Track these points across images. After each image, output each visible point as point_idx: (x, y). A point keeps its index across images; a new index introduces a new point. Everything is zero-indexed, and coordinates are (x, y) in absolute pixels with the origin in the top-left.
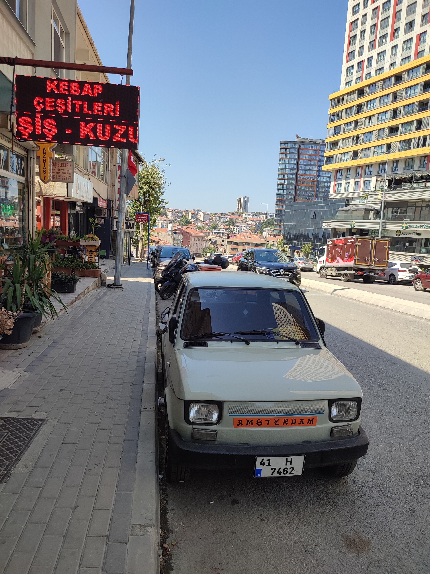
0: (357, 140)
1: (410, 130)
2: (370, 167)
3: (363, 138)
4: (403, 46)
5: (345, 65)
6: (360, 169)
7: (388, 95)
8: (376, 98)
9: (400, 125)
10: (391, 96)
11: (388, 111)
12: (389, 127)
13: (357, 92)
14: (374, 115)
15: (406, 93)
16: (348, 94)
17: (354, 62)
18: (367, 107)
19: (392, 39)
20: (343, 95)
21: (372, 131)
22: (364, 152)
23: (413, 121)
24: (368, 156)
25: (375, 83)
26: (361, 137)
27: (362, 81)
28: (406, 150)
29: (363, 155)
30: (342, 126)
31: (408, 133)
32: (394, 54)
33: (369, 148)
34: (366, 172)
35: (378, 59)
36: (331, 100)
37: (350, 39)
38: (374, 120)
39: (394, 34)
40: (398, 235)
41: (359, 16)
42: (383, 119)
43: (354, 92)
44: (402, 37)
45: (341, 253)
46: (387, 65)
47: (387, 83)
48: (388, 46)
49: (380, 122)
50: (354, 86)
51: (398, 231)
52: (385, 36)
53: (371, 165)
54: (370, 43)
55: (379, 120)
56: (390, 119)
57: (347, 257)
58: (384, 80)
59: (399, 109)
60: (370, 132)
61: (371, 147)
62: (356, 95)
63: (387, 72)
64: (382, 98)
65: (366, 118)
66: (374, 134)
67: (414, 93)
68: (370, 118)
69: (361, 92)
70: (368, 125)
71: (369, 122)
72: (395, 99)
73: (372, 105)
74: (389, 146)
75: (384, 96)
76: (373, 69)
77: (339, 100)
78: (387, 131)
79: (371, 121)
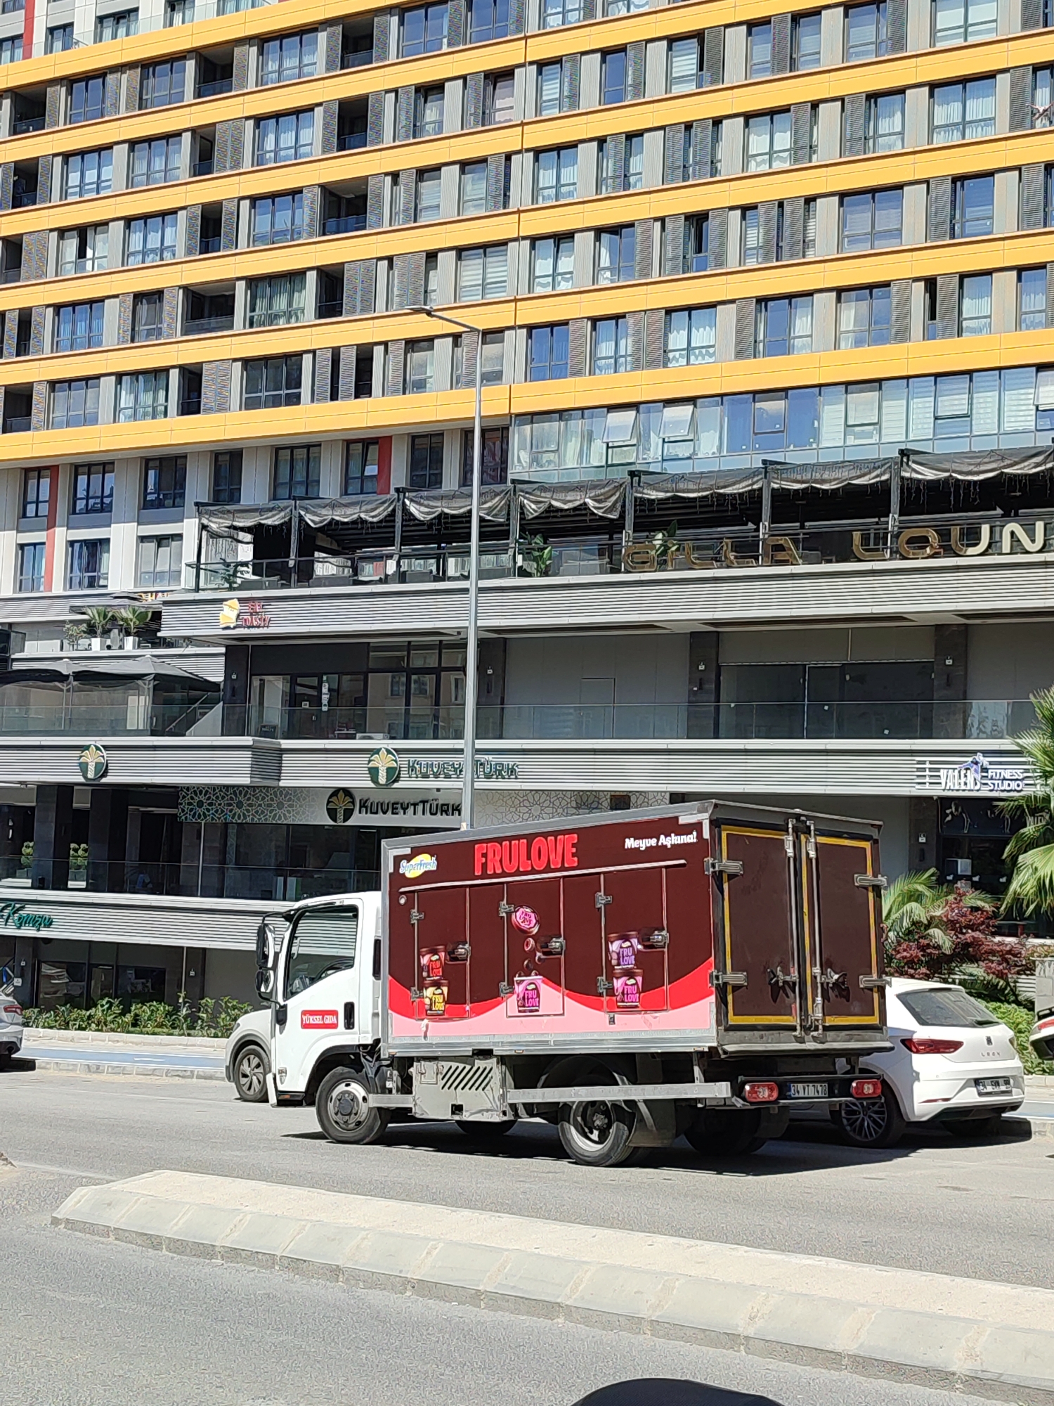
0: (20, 333)
1: (289, 315)
2: (96, 478)
3: (56, 332)
6: (45, 483)
7: (168, 137)
8: (109, 147)
9: (241, 287)
10: (186, 145)
11: (174, 212)
12: (186, 289)
14: (105, 223)
15: (258, 144)
18: (65, 180)
21: (101, 300)
22: (61, 395)
23: (302, 273)
24: (90, 419)
25: (102, 74)
26: (45, 324)
27: (28, 55)
28: (275, 402)
29: (59, 414)
31: (282, 323)
33: (90, 380)
34: (75, 498)
38: (105, 247)
40: (340, 816)
42: (149, 246)
45: (556, 944)
47: (159, 84)
49: (134, 262)
51: (341, 794)
53: (100, 466)
55: (131, 250)
56: (189, 252)
57: (629, 974)
58: (148, 66)
59: (228, 209)
60: (91, 302)
61: (98, 377)
63: (156, 36)
64: (142, 149)
65: (62, 232)
66: (113, 315)
67: (297, 147)
68: (82, 232)
69: (28, 106)
70: (79, 267)
71: (82, 253)
72: (204, 161)
73: (91, 176)
74: (192, 377)
75: (149, 140)
76: (81, 13)
78: (176, 307)
79: (89, 253)
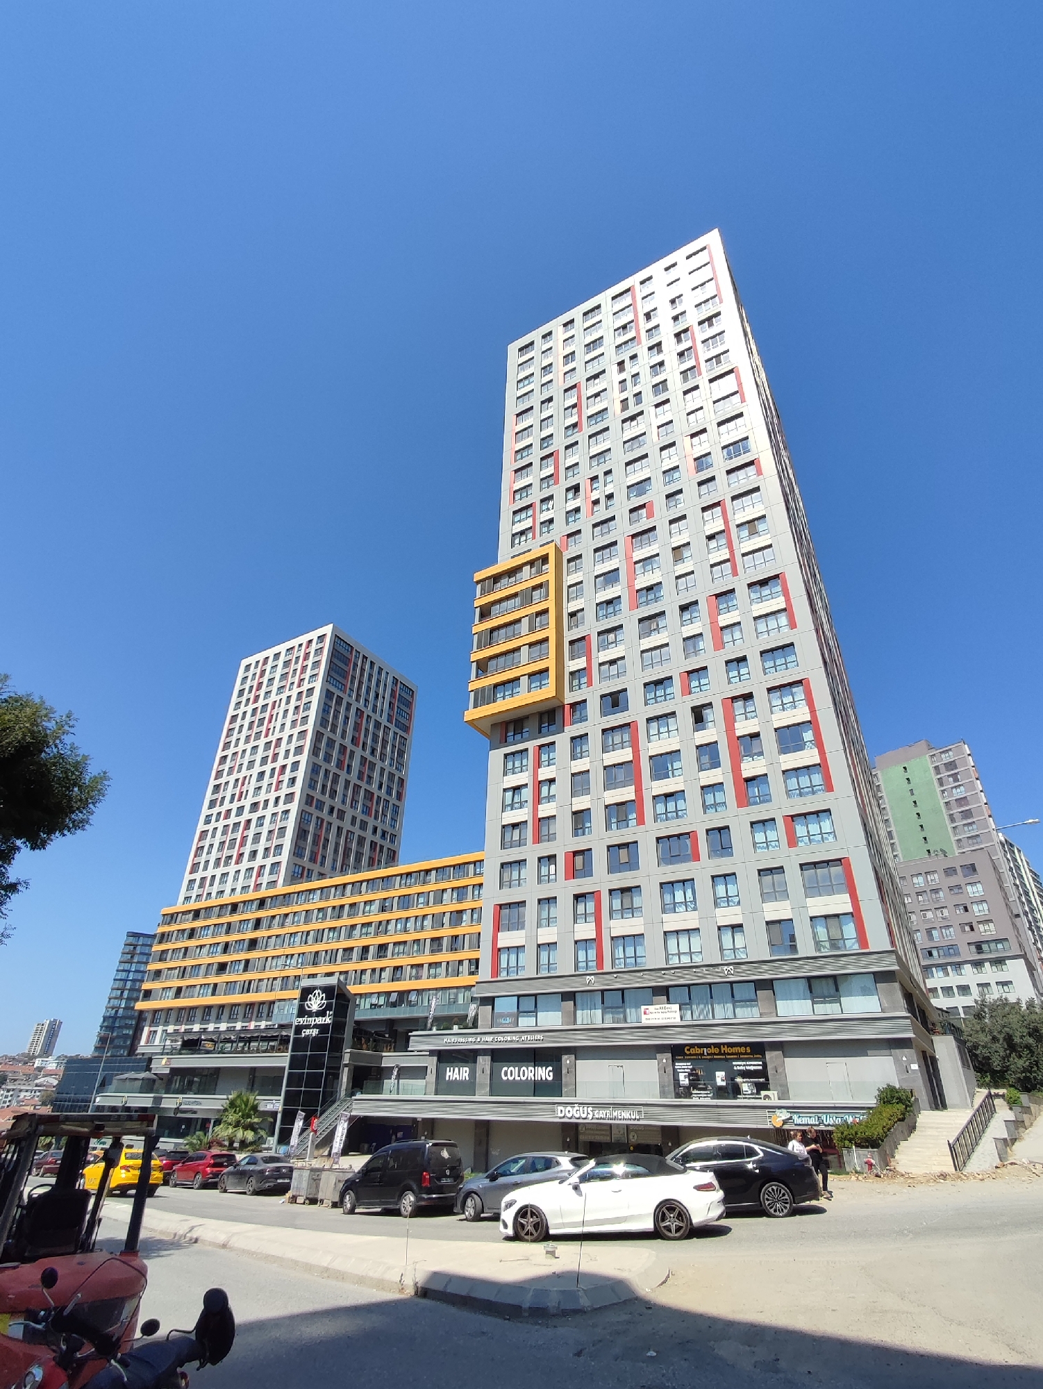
0: (183, 972)
1: (237, 971)
2: (194, 1012)
3: (191, 972)
4: (245, 874)
5: (187, 877)
6: (183, 1012)
7: (222, 924)
8: (210, 926)
9: (229, 963)
10: (225, 927)
11: (220, 943)
12: (219, 963)
13: (193, 912)
14: (206, 945)
15: (239, 928)
16: (184, 913)
17: (198, 876)
18: (200, 933)
19: (237, 863)
20: (178, 913)
21: (201, 965)
22: (188, 990)
23: (242, 960)
24: (192, 997)
25: (213, 907)
26: (188, 971)
27: (201, 901)
28: (230, 994)
29: (187, 995)
30: (170, 952)
31: (235, 973)
32: (236, 879)
33: (194, 986)
35: (221, 879)
36: (164, 915)
37: (198, 848)
38: (205, 951)
39: (239, 859)
41: (210, 827)
42: (213, 952)
43: (190, 912)
44: (245, 864)
46: (228, 891)
47: (223, 911)
48: (232, 869)
49: (210, 955)
50: (193, 905)
52: (230, 857)
53: (195, 1009)
54: (216, 859)
55: (210, 952)
56: (221, 954)
58: (221, 906)
59: (230, 943)
60: (199, 965)
61: (196, 985)
62: (191, 915)
63: (227, 899)
64: (216, 927)
65: (197, 947)
66: (203, 969)
67: (246, 929)
69: (197, 914)
70: (198, 956)
71: (200, 952)
72: (228, 931)
73: (205, 933)
75: (218, 925)
76: (214, 890)
77: (172, 918)
78: (215, 967)
